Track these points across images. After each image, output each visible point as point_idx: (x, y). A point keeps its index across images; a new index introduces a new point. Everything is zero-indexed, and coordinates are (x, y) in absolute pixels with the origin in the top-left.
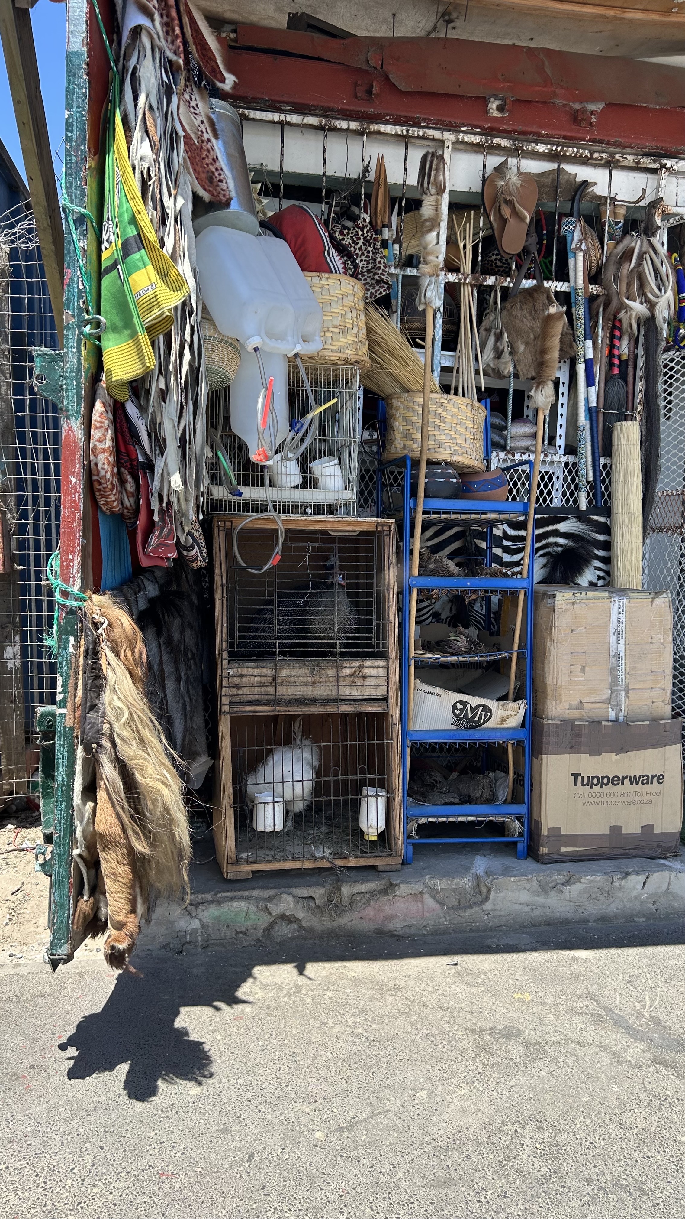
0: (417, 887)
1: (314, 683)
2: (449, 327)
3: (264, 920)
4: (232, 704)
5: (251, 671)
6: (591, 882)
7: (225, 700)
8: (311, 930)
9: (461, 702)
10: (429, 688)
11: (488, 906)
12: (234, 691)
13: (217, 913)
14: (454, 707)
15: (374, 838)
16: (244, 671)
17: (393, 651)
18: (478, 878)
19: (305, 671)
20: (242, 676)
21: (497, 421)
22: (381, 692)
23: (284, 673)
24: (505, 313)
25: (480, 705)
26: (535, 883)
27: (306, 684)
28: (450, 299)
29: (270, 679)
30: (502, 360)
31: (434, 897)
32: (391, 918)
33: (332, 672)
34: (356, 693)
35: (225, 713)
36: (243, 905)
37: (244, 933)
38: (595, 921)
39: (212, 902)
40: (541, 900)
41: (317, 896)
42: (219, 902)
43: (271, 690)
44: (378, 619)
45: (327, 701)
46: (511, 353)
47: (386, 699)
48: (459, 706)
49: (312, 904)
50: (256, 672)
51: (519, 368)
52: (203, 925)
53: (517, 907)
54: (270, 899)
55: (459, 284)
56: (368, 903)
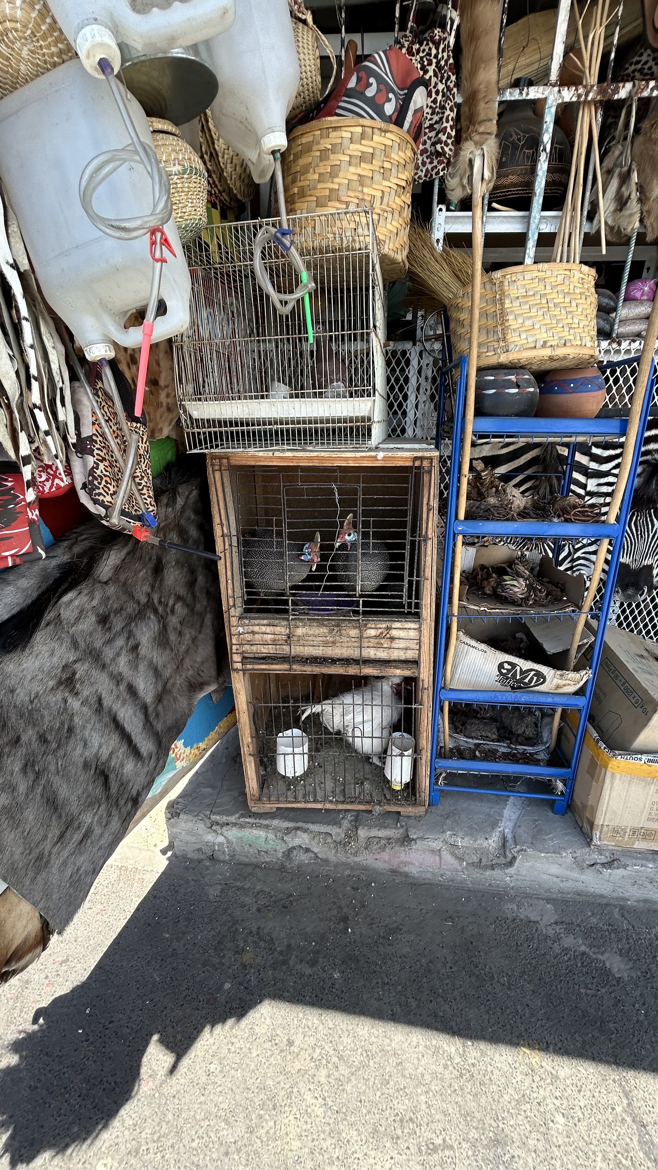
0: (436, 845)
1: (334, 643)
3: (281, 848)
4: (245, 659)
5: (263, 629)
7: (237, 658)
8: (326, 861)
9: (509, 663)
10: (473, 643)
11: (511, 871)
12: (247, 648)
13: (239, 835)
14: (501, 666)
16: (256, 629)
17: (428, 611)
18: (504, 840)
19: (324, 630)
20: (253, 633)
22: (410, 655)
23: (300, 631)
25: (532, 670)
26: (569, 859)
27: (326, 644)
29: (284, 637)
31: (453, 854)
32: (406, 864)
33: (354, 632)
34: (382, 655)
35: (237, 670)
36: (262, 833)
39: (235, 824)
40: (575, 875)
41: (333, 833)
42: (242, 826)
43: (286, 648)
45: (347, 661)
47: (415, 663)
48: (506, 666)
49: (329, 840)
50: (269, 629)
53: (545, 877)
54: (288, 831)
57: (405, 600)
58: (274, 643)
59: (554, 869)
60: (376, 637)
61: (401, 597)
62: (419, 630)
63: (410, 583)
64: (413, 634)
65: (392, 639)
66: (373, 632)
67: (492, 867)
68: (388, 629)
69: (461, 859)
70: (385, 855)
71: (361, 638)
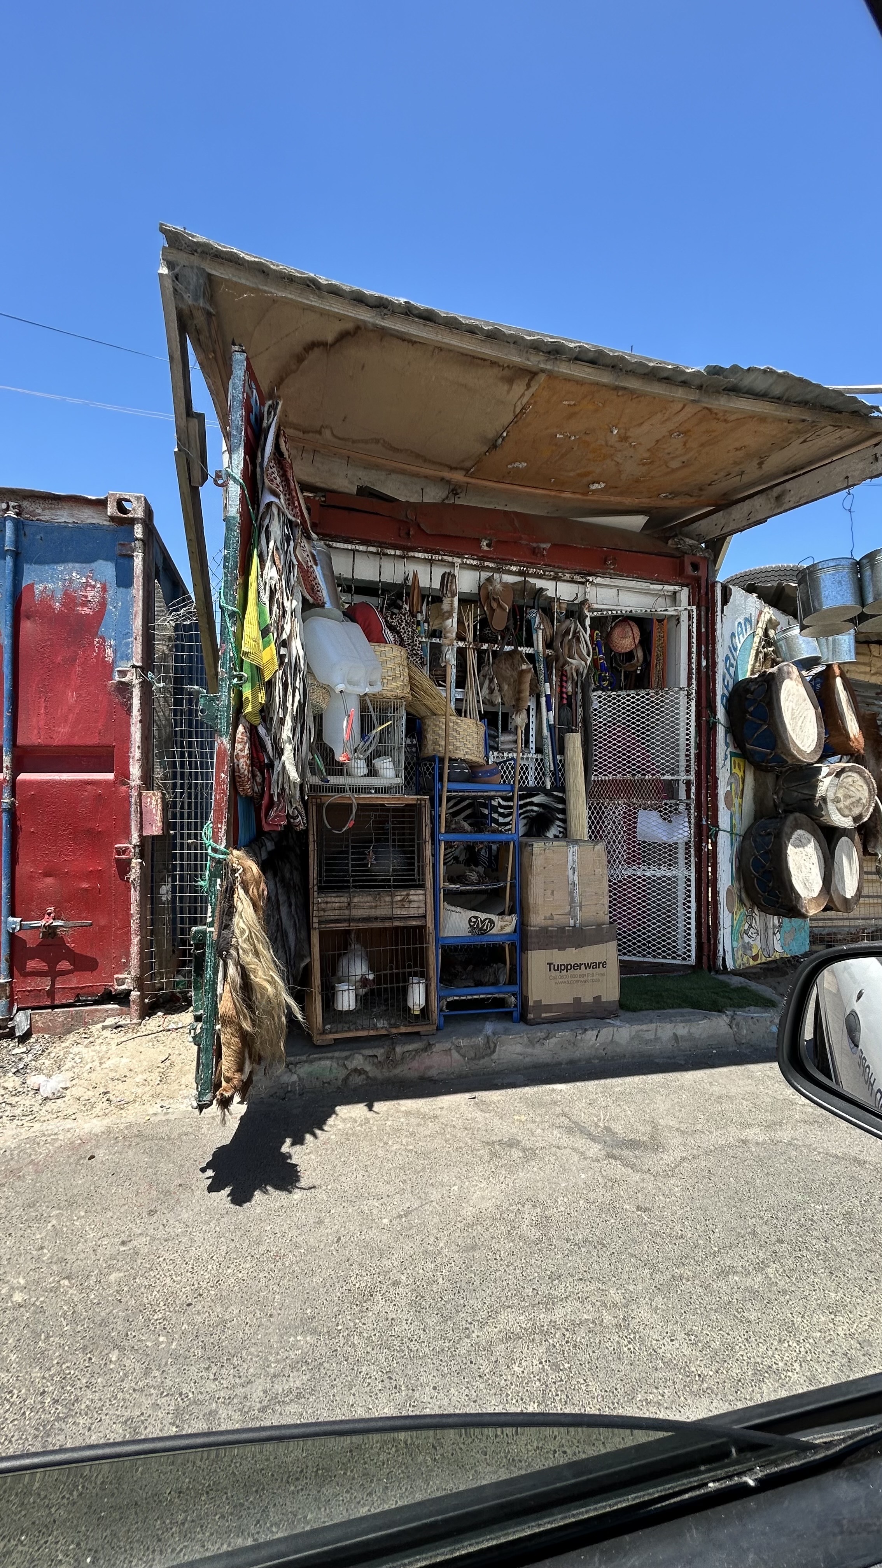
0: (448, 1045)
1: (376, 906)
2: (461, 674)
3: (342, 1073)
4: (320, 922)
5: (333, 899)
6: (562, 1036)
7: (315, 920)
8: (375, 1079)
9: (474, 917)
10: (453, 908)
11: (495, 1056)
12: (322, 913)
13: (310, 1070)
14: (470, 921)
15: (417, 1013)
16: (329, 900)
17: (429, 884)
18: (488, 1037)
19: (370, 898)
20: (327, 903)
21: (492, 732)
22: (421, 911)
23: (356, 900)
24: (495, 666)
25: (486, 919)
26: (526, 1039)
27: (371, 907)
28: (460, 657)
29: (346, 904)
30: (494, 695)
31: (458, 1052)
32: (430, 1068)
33: (388, 899)
34: (404, 913)
35: (315, 929)
36: (328, 1063)
37: (329, 1083)
38: (567, 1064)
39: (306, 1062)
40: (529, 1050)
41: (378, 1055)
42: (311, 1062)
43: (347, 912)
44: (419, 862)
45: (384, 919)
46: (499, 691)
47: (425, 917)
48: (473, 920)
49: (376, 1060)
50: (337, 900)
51: (505, 699)
52: (300, 1079)
53: (515, 1056)
54: (347, 1058)
55: (466, 648)
56: (413, 1058)
57: (416, 877)
58: (340, 908)
59: (519, 1049)
60: (401, 901)
61: (414, 875)
62: (425, 895)
63: (419, 866)
64: (422, 898)
65: (410, 902)
66: (399, 898)
67: (483, 1057)
68: (408, 895)
69: (464, 1056)
70: (415, 1064)
71: (392, 902)
